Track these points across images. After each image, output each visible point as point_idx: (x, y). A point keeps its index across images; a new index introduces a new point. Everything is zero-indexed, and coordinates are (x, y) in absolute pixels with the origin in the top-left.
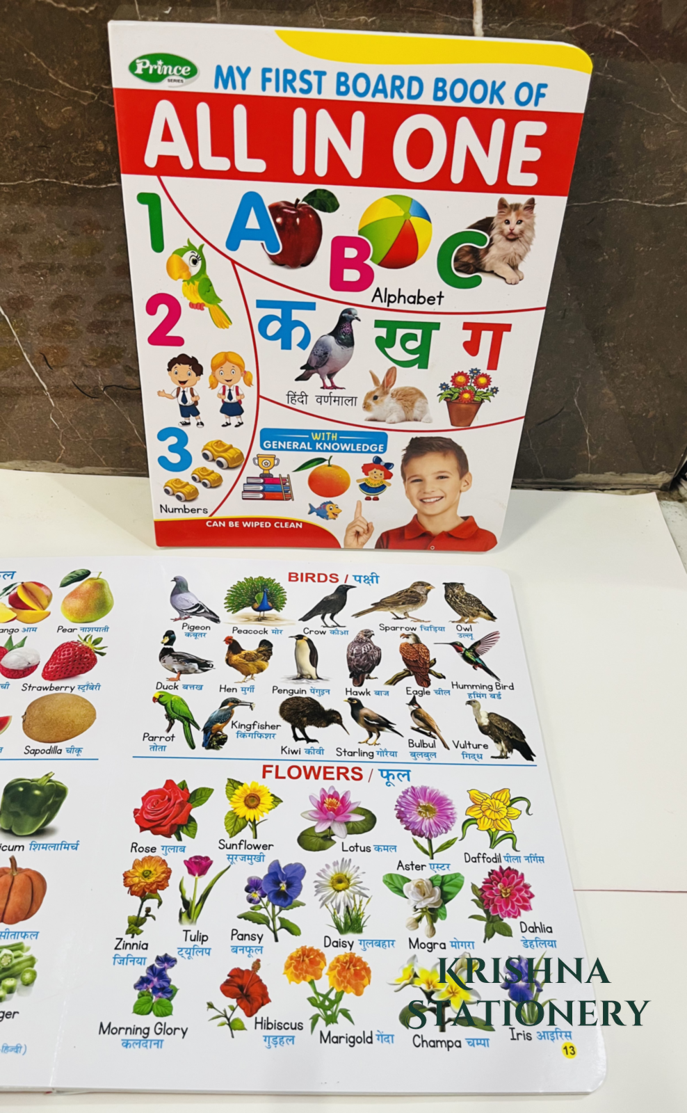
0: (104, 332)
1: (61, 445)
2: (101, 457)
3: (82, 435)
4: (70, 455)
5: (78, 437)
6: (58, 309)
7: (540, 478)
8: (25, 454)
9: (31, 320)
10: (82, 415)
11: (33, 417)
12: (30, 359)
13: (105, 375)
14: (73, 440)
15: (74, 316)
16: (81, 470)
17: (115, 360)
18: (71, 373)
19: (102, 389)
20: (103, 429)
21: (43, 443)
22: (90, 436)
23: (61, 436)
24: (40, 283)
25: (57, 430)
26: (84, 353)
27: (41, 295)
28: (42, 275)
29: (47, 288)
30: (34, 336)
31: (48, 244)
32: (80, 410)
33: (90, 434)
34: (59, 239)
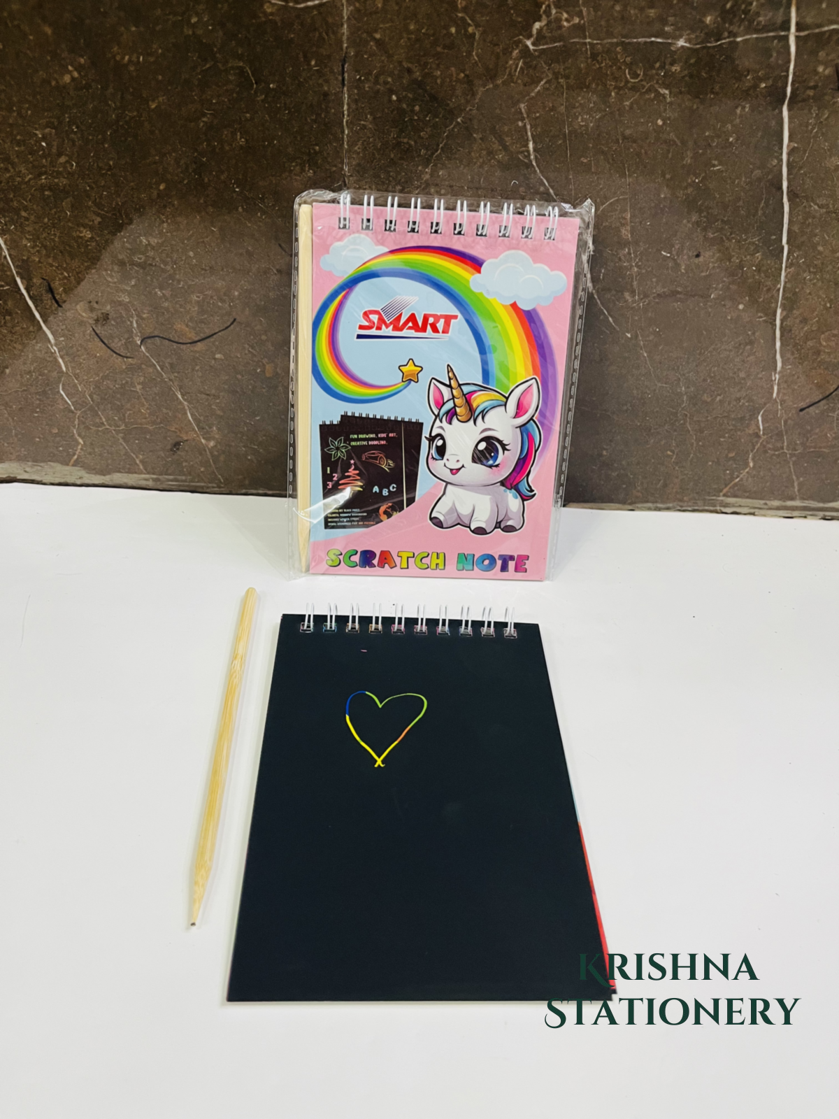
0: (141, 241)
1: (78, 438)
2: (137, 457)
3: (106, 421)
4: (90, 454)
5: (103, 423)
6: (68, 199)
7: (792, 499)
8: (23, 452)
9: (27, 219)
10: (109, 387)
11: (33, 389)
12: (27, 289)
13: (143, 319)
14: (94, 428)
15: (94, 212)
16: (106, 479)
17: (159, 293)
18: (90, 315)
19: (139, 342)
20: (140, 411)
21: (50, 432)
22: (121, 423)
23: (76, 422)
24: (41, 152)
25: (73, 412)
26: (110, 279)
27: (45, 173)
28: (44, 139)
29: (51, 162)
30: (33, 248)
31: (53, 83)
32: (105, 377)
33: (119, 419)
34: (70, 72)
